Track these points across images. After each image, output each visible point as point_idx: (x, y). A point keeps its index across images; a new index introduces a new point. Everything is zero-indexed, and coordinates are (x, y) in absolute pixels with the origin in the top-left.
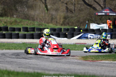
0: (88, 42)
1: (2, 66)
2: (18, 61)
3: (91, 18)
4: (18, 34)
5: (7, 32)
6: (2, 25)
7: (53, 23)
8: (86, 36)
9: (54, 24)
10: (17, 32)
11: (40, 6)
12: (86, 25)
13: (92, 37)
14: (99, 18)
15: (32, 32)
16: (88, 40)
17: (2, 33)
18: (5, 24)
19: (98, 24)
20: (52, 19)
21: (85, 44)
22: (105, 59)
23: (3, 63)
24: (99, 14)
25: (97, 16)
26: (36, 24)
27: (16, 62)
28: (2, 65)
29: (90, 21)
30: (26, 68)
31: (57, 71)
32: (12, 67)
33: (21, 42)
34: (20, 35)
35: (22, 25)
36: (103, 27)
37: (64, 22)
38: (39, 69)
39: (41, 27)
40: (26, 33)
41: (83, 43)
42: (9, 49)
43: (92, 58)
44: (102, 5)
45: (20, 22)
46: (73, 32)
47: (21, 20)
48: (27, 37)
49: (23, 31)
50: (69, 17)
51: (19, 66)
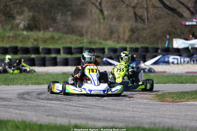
0: (169, 70)
1: (20, 114)
2: (49, 105)
3: (174, 30)
4: (55, 58)
5: (37, 55)
6: (29, 45)
7: (113, 39)
8: (166, 60)
9: (114, 42)
10: (53, 56)
11: (91, 11)
12: (167, 42)
13: (176, 61)
14: (188, 29)
15: (78, 56)
16: (169, 66)
17: (30, 57)
18: (35, 43)
19: (187, 39)
20: (112, 33)
21: (165, 72)
22: (194, 98)
23: (22, 108)
24: (187, 23)
25: (184, 27)
26: (85, 41)
27: (45, 106)
28: (20, 112)
29: (172, 35)
30: (60, 117)
31: (112, 120)
32: (36, 115)
33: (60, 72)
34: (58, 60)
35: (63, 43)
36: (194, 45)
37: (130, 37)
38: (81, 118)
39: (94, 47)
40: (68, 56)
41: (161, 72)
42: (38, 84)
43: (172, 97)
44: (191, 9)
45: (60, 39)
46: (144, 54)
47: (61, 34)
48: (70, 62)
49: (64, 53)
50: (138, 30)
51: (48, 114)
